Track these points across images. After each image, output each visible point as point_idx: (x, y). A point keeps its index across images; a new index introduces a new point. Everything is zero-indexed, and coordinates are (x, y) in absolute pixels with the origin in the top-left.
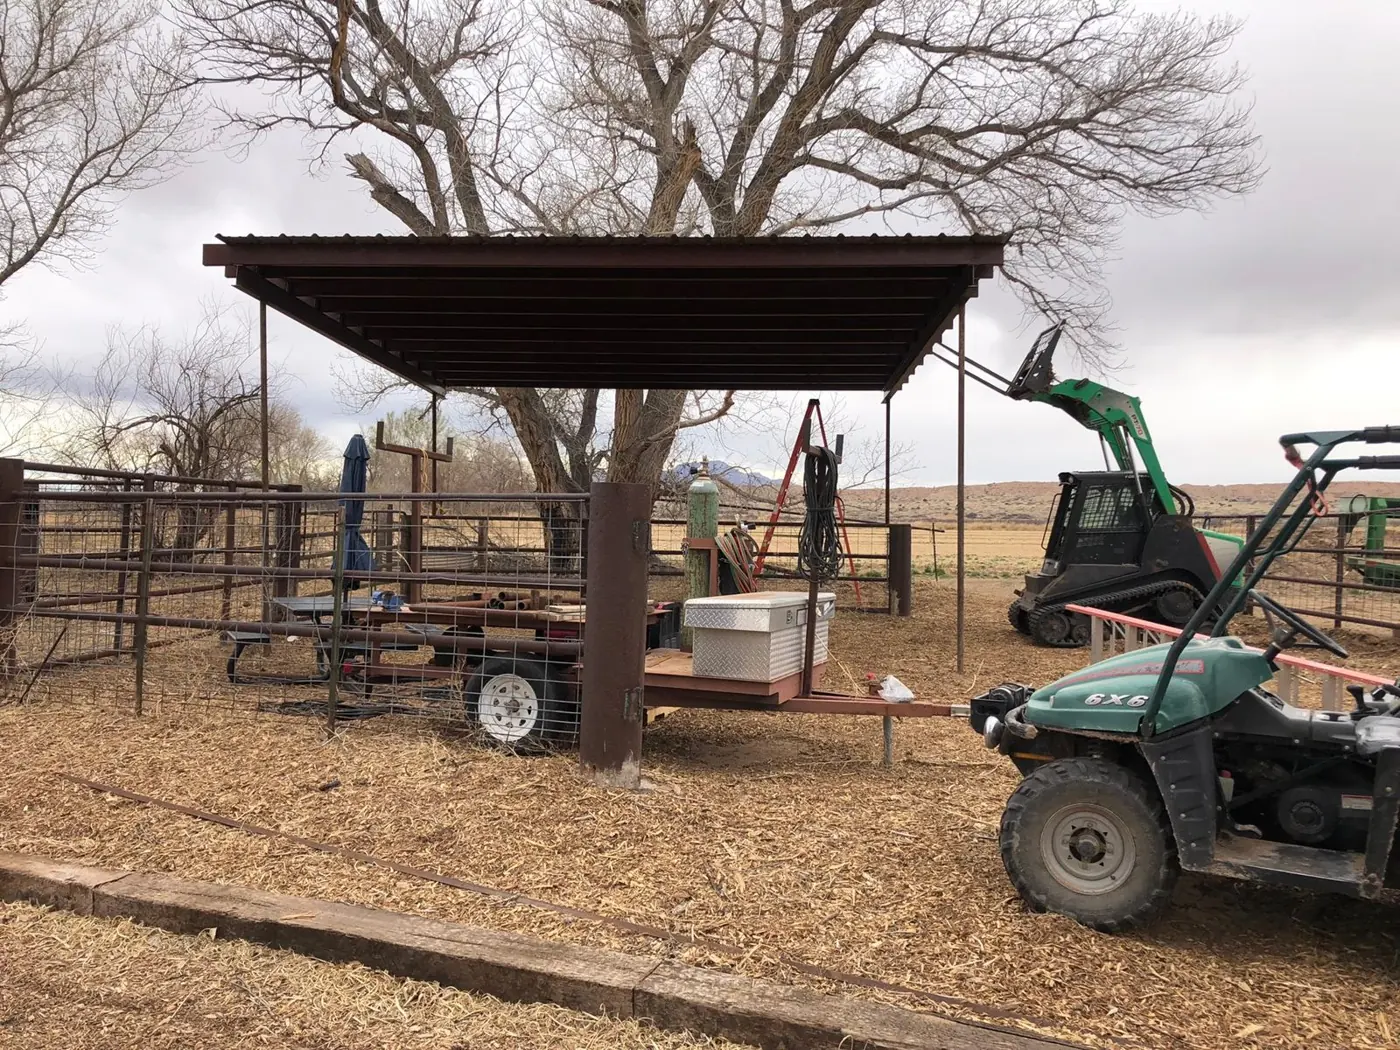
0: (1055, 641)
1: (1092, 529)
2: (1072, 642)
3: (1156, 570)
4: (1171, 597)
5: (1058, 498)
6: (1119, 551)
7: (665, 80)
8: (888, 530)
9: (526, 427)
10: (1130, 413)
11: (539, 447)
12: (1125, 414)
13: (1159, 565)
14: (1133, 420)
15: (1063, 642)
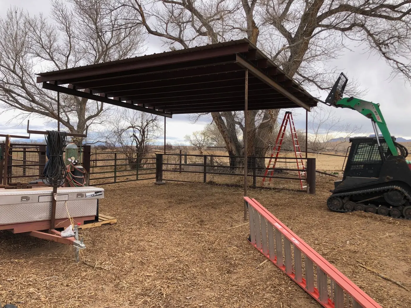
0: (335, 209)
1: (358, 162)
2: (342, 210)
3: (387, 181)
4: (390, 193)
5: (350, 148)
6: (371, 172)
7: (250, 7)
8: (306, 160)
9: (219, 126)
10: (373, 110)
11: (224, 132)
12: (370, 111)
13: (388, 178)
14: (374, 113)
15: (339, 210)
